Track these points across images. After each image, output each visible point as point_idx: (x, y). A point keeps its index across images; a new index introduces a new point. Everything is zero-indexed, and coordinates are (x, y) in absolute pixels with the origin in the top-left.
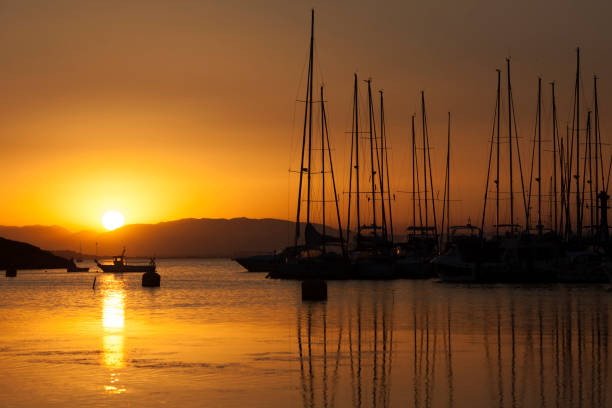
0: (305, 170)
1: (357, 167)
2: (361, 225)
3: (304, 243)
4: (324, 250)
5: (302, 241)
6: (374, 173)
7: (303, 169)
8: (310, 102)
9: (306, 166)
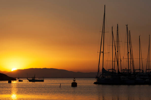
0: (102, 52)
2: (122, 69)
6: (128, 53)
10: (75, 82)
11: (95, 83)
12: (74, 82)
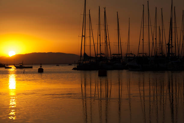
0: (84, 36)
1: (100, 35)
3: (83, 59)
4: (90, 61)
5: (82, 58)
7: (82, 36)
8: (85, 15)
9: (84, 35)
10: (42, 68)
11: (74, 69)
12: (40, 67)
